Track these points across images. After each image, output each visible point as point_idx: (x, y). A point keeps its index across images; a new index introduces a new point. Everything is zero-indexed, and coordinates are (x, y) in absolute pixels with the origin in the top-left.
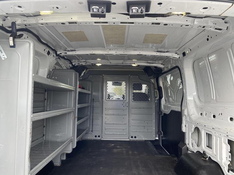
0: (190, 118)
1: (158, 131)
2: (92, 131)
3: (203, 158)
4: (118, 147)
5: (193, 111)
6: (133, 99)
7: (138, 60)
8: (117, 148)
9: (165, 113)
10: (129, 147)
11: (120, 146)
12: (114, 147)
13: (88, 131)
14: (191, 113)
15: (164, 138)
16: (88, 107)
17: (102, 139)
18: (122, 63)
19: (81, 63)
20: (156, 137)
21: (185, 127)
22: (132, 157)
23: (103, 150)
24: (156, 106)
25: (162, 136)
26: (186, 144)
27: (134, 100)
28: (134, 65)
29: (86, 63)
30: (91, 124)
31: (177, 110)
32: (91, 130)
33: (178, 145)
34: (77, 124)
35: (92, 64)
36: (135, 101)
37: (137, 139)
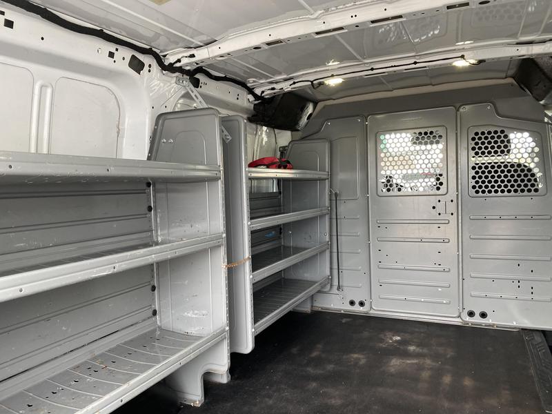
2: (338, 287)
4: (412, 348)
6: (474, 187)
7: (476, 39)
8: (406, 354)
11: (418, 346)
16: (322, 216)
17: (373, 313)
18: (415, 63)
19: (278, 87)
23: (356, 356)
27: (477, 192)
28: (460, 64)
29: (294, 83)
30: (336, 266)
35: (312, 82)
36: (480, 194)
37: (488, 321)
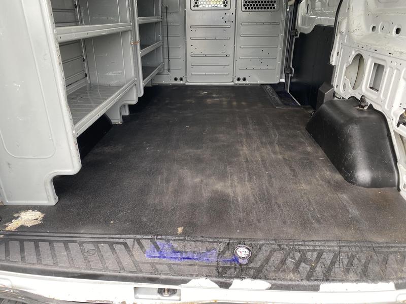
0: (350, 38)
1: (286, 67)
2: (169, 70)
3: (358, 107)
4: (214, 95)
5: (359, 24)
6: (244, 5)
8: (213, 98)
9: (302, 32)
10: (233, 95)
11: (217, 94)
12: (207, 97)
13: (162, 70)
14: (354, 27)
15: (294, 80)
16: (157, 23)
17: (187, 84)
20: (281, 78)
21: (338, 55)
22: (237, 110)
23: (188, 100)
24: (287, 19)
25: (293, 75)
26: (332, 87)
27: (246, 8)
30: (166, 57)
31: (326, 24)
32: (166, 67)
33: (319, 89)
34: (141, 54)
37: (247, 82)
